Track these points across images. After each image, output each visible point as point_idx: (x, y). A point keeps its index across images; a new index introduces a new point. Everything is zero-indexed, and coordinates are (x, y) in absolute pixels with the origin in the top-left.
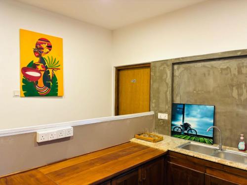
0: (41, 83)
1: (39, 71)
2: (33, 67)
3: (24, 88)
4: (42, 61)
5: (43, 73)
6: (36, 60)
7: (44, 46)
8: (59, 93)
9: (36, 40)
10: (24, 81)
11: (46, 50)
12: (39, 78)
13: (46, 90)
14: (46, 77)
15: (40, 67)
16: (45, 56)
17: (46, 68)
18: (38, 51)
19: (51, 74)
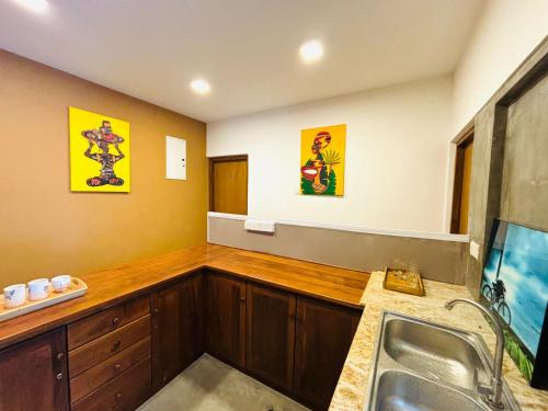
0: (317, 180)
1: (316, 169)
2: (310, 165)
3: (303, 186)
4: (320, 157)
5: (320, 170)
6: (313, 157)
7: (322, 140)
8: (337, 192)
9: (315, 136)
10: (302, 179)
11: (324, 144)
12: (315, 175)
13: (322, 188)
14: (323, 174)
15: (317, 164)
16: (322, 151)
17: (324, 163)
18: (317, 147)
19: (328, 171)
